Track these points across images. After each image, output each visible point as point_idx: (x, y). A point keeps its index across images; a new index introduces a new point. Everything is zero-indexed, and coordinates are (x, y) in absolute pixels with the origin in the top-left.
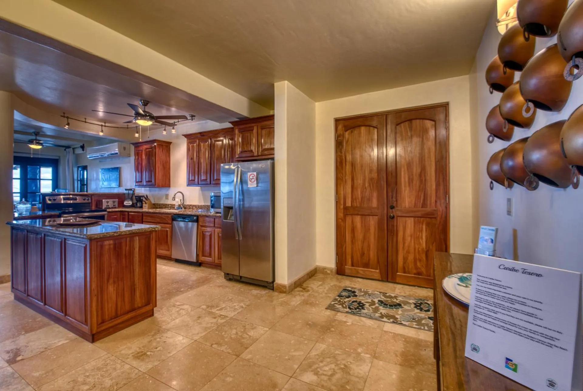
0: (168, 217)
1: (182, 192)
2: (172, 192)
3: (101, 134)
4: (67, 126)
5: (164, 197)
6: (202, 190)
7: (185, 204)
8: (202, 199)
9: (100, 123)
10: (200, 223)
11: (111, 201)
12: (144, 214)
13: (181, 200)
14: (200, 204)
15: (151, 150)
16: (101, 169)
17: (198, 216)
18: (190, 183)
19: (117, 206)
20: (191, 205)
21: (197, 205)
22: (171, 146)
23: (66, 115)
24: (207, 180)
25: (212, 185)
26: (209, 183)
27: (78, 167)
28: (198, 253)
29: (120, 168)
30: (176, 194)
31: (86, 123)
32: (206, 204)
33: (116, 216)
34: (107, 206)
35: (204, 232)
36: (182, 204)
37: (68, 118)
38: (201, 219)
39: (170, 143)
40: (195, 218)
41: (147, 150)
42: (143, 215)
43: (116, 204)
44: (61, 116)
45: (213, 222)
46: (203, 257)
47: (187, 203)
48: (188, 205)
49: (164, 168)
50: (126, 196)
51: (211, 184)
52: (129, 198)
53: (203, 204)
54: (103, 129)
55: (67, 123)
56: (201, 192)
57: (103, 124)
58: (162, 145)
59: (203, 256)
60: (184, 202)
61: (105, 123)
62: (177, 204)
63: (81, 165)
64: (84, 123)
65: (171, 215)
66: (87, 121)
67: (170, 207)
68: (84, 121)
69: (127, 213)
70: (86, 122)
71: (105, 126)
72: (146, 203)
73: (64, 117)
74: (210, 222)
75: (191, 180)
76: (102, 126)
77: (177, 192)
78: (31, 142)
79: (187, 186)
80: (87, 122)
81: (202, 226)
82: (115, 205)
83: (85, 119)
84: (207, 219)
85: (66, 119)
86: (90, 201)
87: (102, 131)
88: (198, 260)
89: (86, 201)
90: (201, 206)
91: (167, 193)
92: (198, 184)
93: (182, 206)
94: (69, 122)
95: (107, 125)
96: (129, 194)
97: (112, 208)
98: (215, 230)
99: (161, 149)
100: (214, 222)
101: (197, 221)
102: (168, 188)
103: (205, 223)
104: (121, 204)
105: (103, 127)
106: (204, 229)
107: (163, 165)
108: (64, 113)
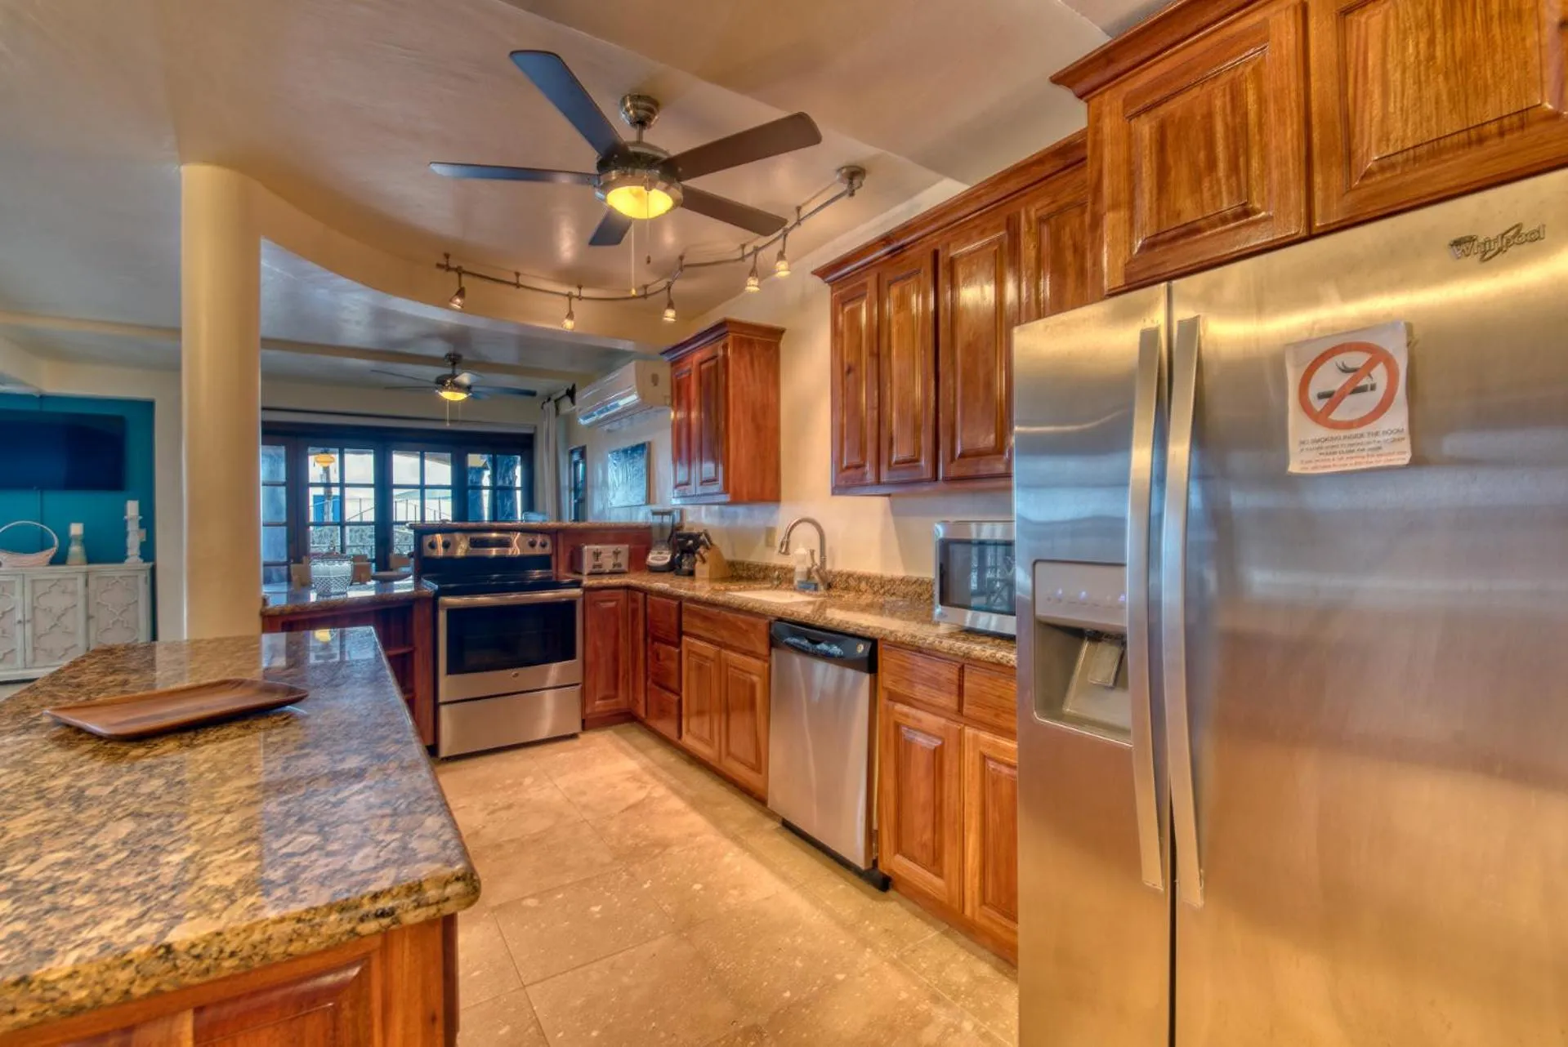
0: (754, 626)
1: (818, 520)
2: (783, 516)
3: (569, 324)
4: (458, 300)
5: (762, 542)
6: (895, 512)
7: (828, 567)
8: (895, 549)
9: (565, 290)
10: (886, 679)
11: (607, 550)
12: (685, 604)
13: (812, 553)
14: (888, 573)
15: (713, 363)
16: (612, 452)
17: (873, 643)
18: (847, 480)
19: (624, 567)
20: (850, 575)
21: (876, 577)
22: (783, 345)
23: (453, 264)
24: (917, 460)
25: (941, 484)
26: (928, 474)
27: (572, 452)
28: (875, 826)
29: (649, 443)
30: (793, 527)
31: (521, 289)
32: (915, 574)
33: (612, 604)
34: (594, 567)
35: (904, 729)
36: (817, 571)
37: (460, 271)
38: (886, 660)
39: (776, 334)
40: (861, 648)
41: (704, 367)
42: (680, 604)
43: (623, 560)
44: (439, 266)
45: (954, 688)
46: (899, 858)
47: (839, 564)
48: (840, 574)
49: (758, 429)
50: (656, 534)
51: (936, 478)
52: (662, 541)
53: (899, 572)
54: (573, 309)
55: (457, 289)
56: (891, 519)
57: (575, 292)
58: (750, 343)
59: (899, 849)
60: (823, 562)
61: (580, 287)
62: (800, 569)
63: (575, 447)
64: (513, 288)
65: (767, 621)
66: (521, 283)
67: (778, 578)
68: (514, 281)
69: (641, 595)
70: (518, 285)
71: (580, 298)
72: (704, 561)
73: (448, 268)
74: (934, 682)
75: (848, 468)
76: (570, 296)
77: (800, 522)
78: (441, 382)
79: (833, 494)
80: (523, 286)
81: (894, 697)
82: (620, 565)
83: (518, 274)
84: (919, 660)
85: (454, 275)
86: (548, 550)
87: (570, 316)
88: (875, 863)
89: (538, 551)
90: (892, 581)
91: (771, 525)
92: (878, 482)
93: (817, 579)
94: (463, 285)
95: (585, 293)
96: (662, 527)
97: (612, 573)
98: (961, 732)
99: (747, 358)
100: (961, 687)
101: (871, 664)
102: (772, 507)
103: (911, 683)
104: (638, 561)
105: (574, 301)
106: (906, 715)
107: (754, 418)
108: (447, 256)
